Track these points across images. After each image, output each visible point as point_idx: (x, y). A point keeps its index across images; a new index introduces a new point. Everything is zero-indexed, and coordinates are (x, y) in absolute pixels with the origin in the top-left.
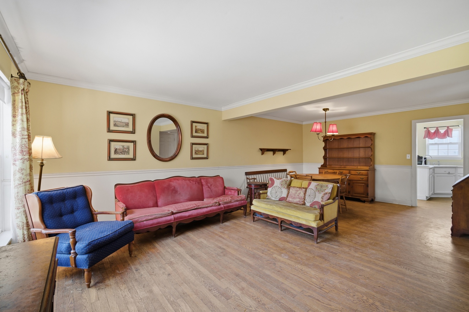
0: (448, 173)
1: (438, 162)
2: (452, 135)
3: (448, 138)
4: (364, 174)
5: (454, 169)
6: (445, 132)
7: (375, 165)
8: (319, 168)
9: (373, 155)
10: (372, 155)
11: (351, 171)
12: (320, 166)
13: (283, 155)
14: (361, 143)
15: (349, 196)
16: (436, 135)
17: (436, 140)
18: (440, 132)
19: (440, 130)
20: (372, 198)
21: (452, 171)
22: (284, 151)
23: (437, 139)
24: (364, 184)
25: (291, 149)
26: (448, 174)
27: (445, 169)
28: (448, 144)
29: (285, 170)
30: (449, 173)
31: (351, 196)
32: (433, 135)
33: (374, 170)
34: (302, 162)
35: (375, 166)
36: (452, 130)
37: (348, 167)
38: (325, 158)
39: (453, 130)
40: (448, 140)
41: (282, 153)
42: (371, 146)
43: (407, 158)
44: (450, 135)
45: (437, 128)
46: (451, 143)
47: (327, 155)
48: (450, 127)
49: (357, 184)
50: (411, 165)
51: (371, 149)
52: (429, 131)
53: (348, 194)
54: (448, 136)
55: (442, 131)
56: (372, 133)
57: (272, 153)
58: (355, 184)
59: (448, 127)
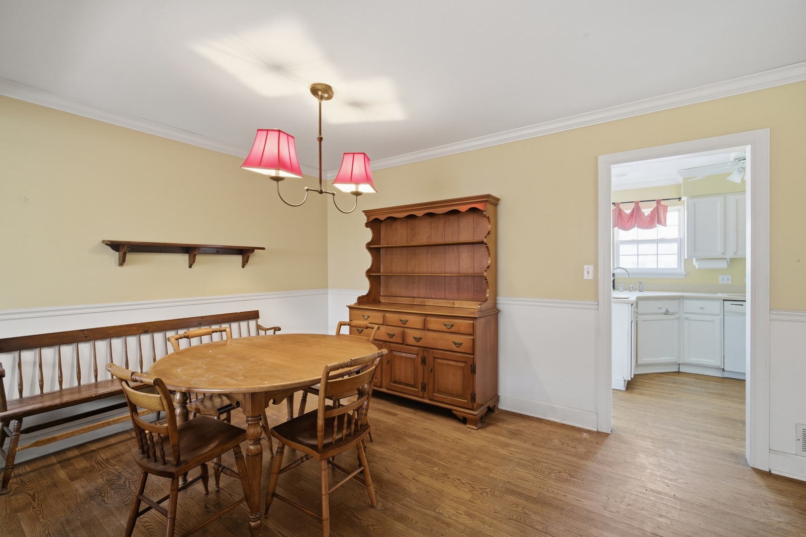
0: (664, 312)
1: (640, 283)
2: (665, 221)
3: (659, 227)
4: (462, 330)
5: (676, 302)
6: (652, 212)
7: (498, 298)
8: (350, 308)
9: (494, 268)
10: (488, 267)
11: (428, 318)
12: (353, 301)
13: (243, 267)
14: (465, 230)
15: (423, 398)
16: (634, 220)
17: (636, 233)
18: (644, 214)
19: (643, 210)
20: (486, 406)
21: (672, 306)
22: (245, 253)
23: (635, 229)
24: (463, 365)
25: (263, 249)
26: (665, 314)
27: (659, 304)
28: (657, 241)
29: (254, 315)
30: (667, 313)
31: (430, 400)
32: (628, 221)
33: (494, 313)
34: (326, 286)
35: (499, 302)
36: (665, 208)
37: (430, 302)
38: (373, 275)
39: (669, 208)
40: (657, 232)
41: (239, 259)
42: (486, 237)
43: (586, 277)
44: (662, 220)
45: (637, 203)
46: (663, 241)
47: (382, 267)
48: (663, 203)
49: (446, 362)
50: (596, 298)
51: (486, 249)
52: (620, 210)
53: (421, 394)
54: (659, 222)
55: (647, 211)
56: (488, 196)
57: (184, 258)
58: (439, 361)
59: (658, 202)
